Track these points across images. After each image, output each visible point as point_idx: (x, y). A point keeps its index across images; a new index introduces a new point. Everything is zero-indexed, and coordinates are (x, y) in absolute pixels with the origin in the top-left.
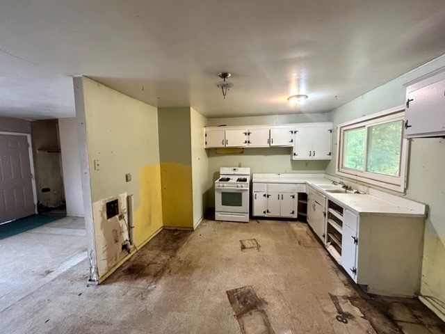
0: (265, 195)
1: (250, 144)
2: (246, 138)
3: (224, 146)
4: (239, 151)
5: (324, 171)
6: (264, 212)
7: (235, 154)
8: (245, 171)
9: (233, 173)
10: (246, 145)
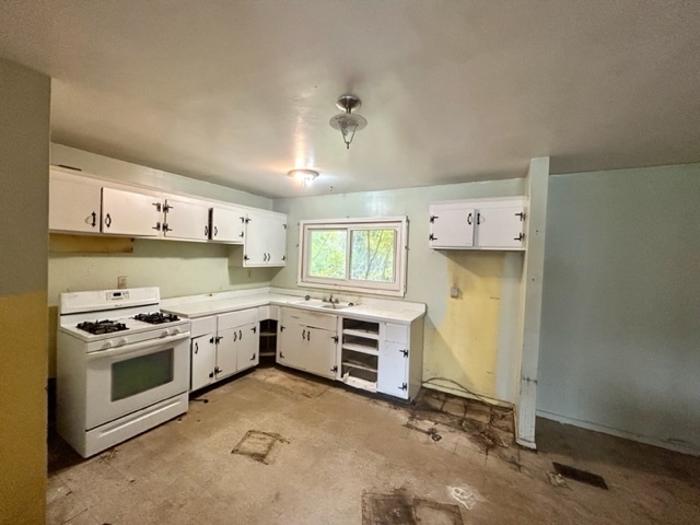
0: (212, 341)
1: (168, 233)
2: (159, 217)
3: (96, 229)
4: (124, 245)
5: (269, 283)
6: (211, 376)
7: (107, 253)
8: (149, 297)
9: (112, 304)
10: (159, 235)
